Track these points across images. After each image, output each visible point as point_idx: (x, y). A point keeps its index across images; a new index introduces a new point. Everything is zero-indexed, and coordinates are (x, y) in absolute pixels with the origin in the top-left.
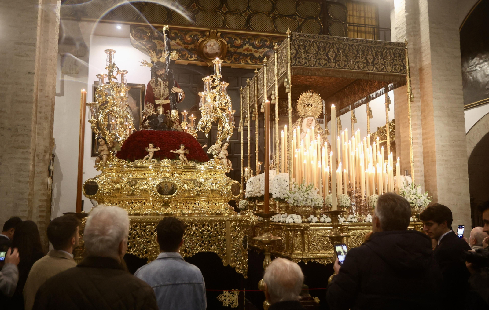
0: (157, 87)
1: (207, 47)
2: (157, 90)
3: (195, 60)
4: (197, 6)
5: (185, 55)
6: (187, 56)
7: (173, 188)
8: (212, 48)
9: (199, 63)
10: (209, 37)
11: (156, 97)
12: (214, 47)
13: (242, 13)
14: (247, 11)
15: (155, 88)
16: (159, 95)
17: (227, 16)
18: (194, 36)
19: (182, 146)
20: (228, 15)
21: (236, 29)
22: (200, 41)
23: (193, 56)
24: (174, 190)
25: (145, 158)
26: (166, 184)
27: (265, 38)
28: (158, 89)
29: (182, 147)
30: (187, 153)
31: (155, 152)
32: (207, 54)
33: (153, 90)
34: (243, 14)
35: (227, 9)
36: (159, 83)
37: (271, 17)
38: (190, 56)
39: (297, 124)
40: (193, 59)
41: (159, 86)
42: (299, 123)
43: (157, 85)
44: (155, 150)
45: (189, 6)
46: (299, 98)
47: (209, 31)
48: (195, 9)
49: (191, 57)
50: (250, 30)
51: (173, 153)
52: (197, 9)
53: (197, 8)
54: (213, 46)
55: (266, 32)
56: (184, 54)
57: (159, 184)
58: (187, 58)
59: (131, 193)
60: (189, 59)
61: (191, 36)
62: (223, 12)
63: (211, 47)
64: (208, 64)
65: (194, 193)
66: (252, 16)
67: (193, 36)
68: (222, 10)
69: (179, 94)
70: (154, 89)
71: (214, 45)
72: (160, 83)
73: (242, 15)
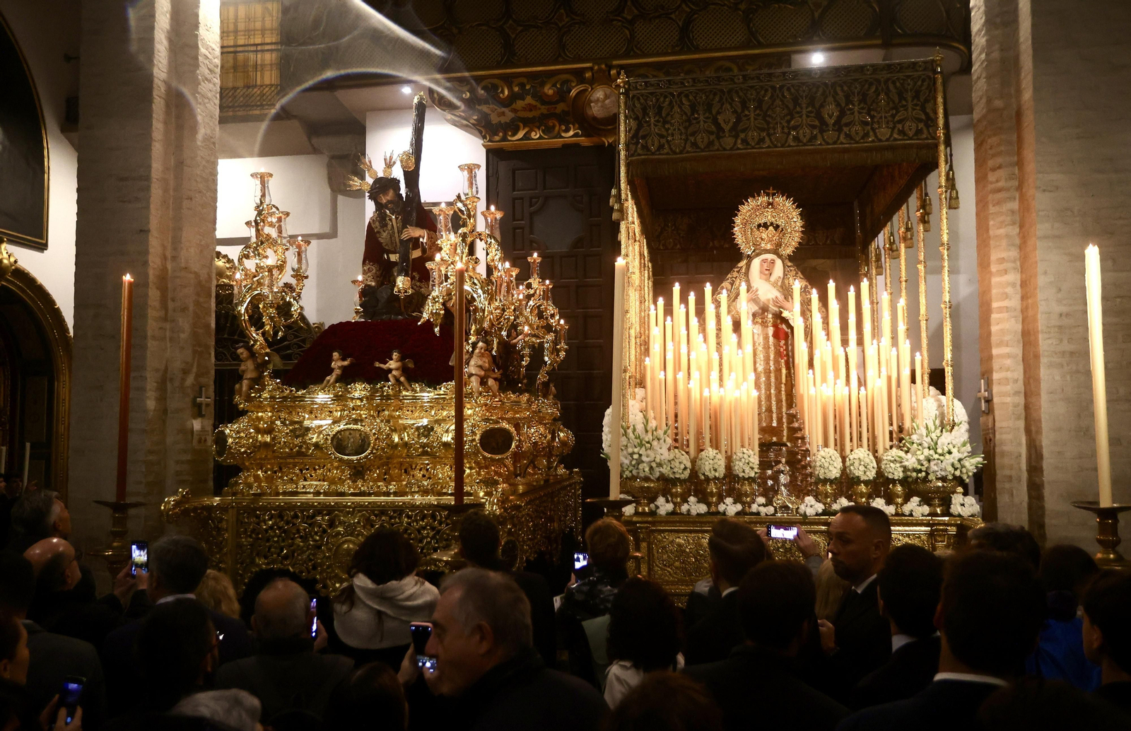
0: (385, 229)
1: (592, 104)
2: (385, 235)
3: (575, 135)
4: (567, 17)
5: (554, 127)
6: (557, 128)
7: (363, 440)
8: (602, 107)
9: (584, 141)
10: (592, 82)
11: (387, 248)
12: (607, 101)
13: (671, 13)
14: (684, 6)
15: (381, 231)
16: (392, 243)
17: (636, 25)
18: (562, 84)
19: (395, 354)
20: (638, 23)
21: (658, 55)
22: (573, 93)
23: (571, 126)
24: (366, 447)
25: (325, 382)
26: (350, 434)
27: (728, 64)
28: (387, 232)
29: (395, 355)
30: (411, 365)
31: (344, 368)
32: (595, 118)
33: (378, 235)
34: (673, 16)
35: (636, 11)
36: (387, 219)
37: (740, 9)
38: (564, 128)
39: (738, 272)
40: (571, 133)
41: (389, 227)
42: (743, 271)
43: (384, 225)
44: (346, 363)
45: (551, 19)
46: (739, 211)
47: (591, 69)
48: (563, 23)
49: (567, 130)
50: (689, 51)
51: (379, 368)
52: (568, 22)
53: (567, 20)
54: (604, 101)
55: (729, 49)
56: (551, 124)
57: (336, 433)
58: (559, 133)
59: (297, 451)
60: (563, 135)
61: (554, 85)
62: (626, 19)
63: (600, 104)
64: (604, 139)
65: (416, 450)
66: (696, 16)
67: (558, 86)
68: (625, 16)
69: (421, 240)
70: (379, 232)
71: (607, 97)
72: (391, 220)
73: (671, 18)
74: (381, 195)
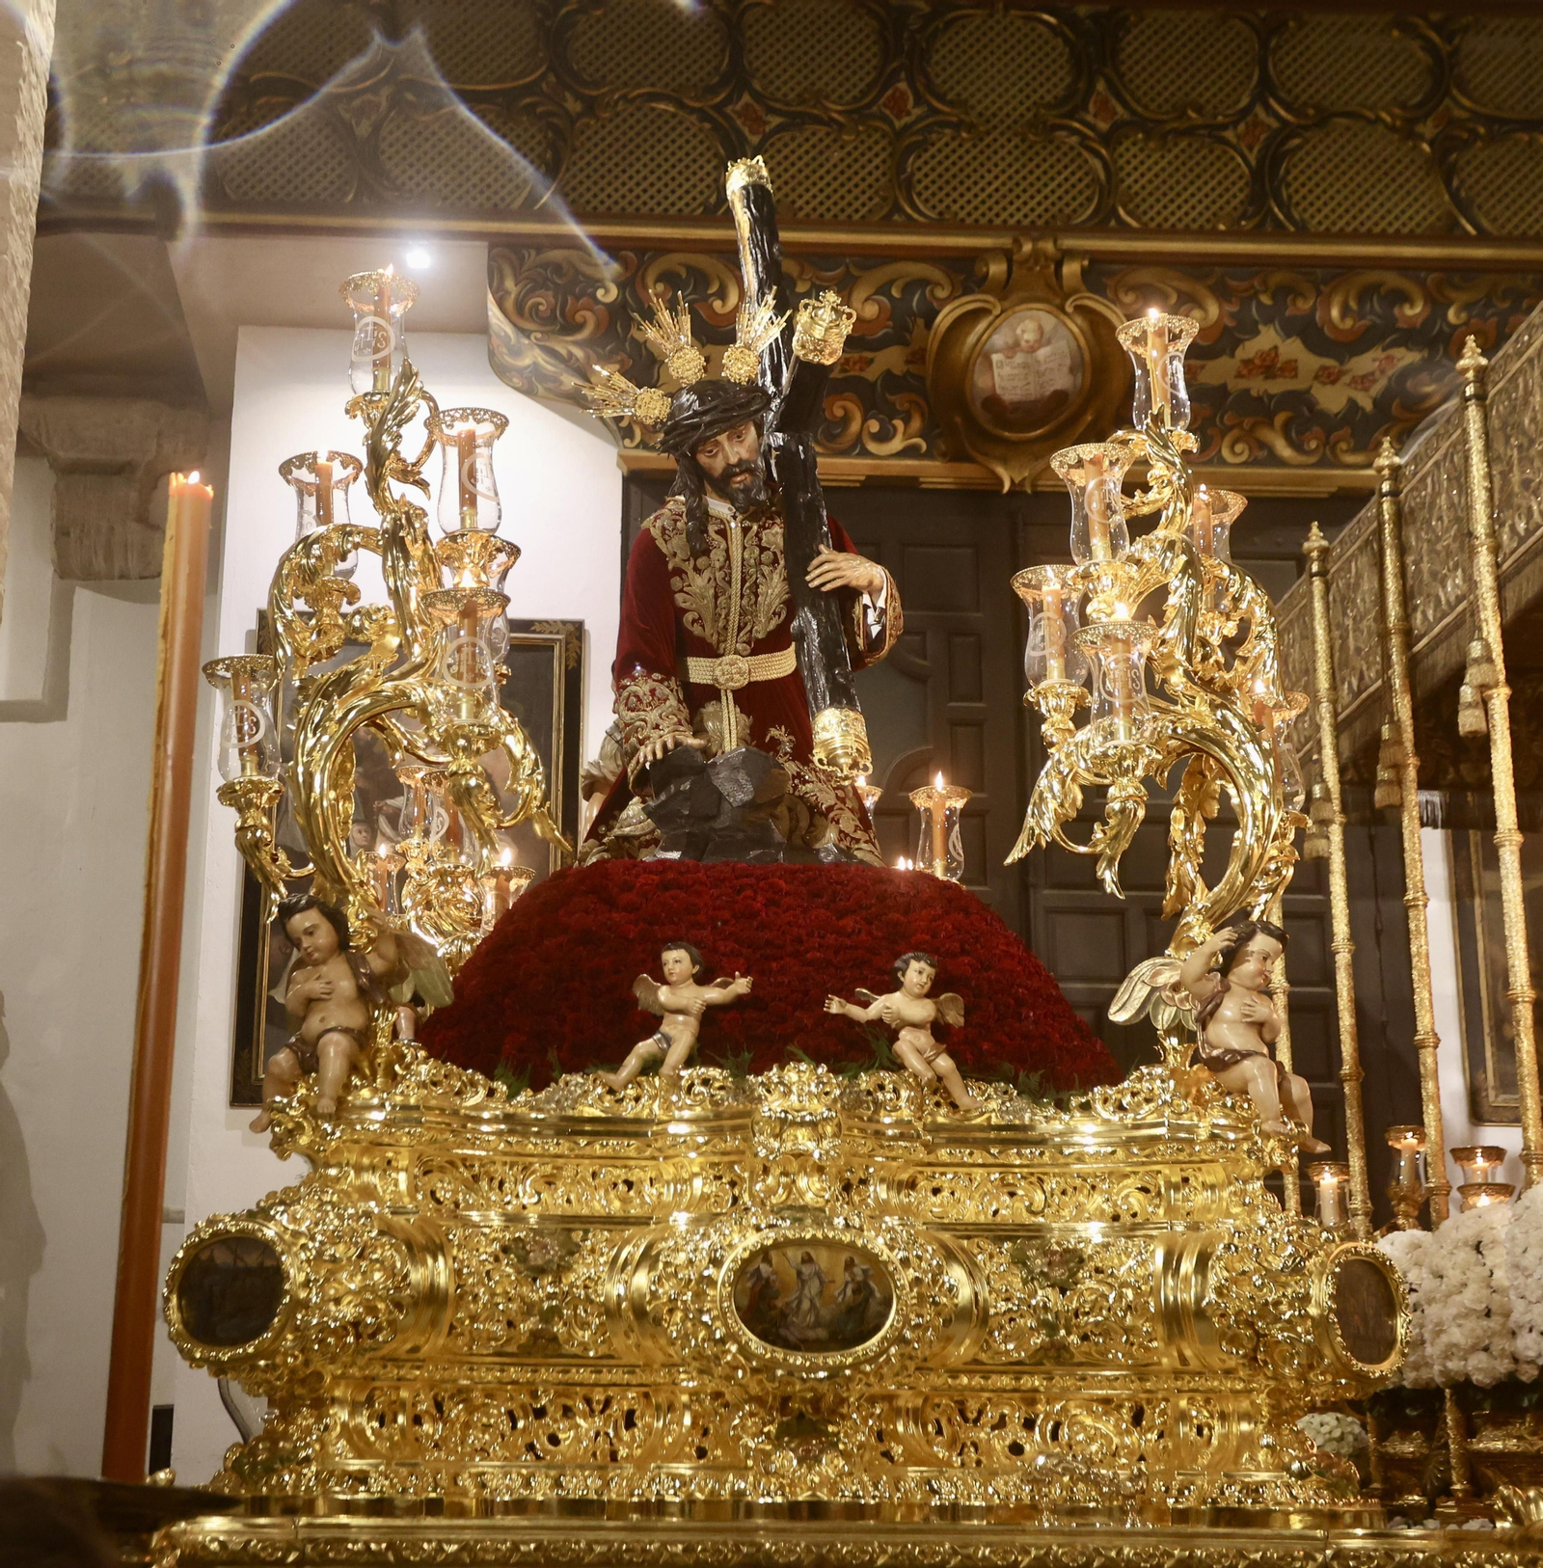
0: (702, 561)
1: (995, 357)
2: (699, 582)
3: (909, 452)
4: (917, 104)
5: (846, 420)
6: (855, 427)
7: (862, 1288)
8: (1025, 366)
9: (935, 472)
10: (1004, 290)
11: (697, 630)
12: (1042, 353)
13: (1224, 127)
14: (1259, 110)
15: (689, 567)
16: (716, 617)
17: (1121, 149)
18: (909, 288)
19: (914, 965)
20: (1127, 143)
21: (1187, 233)
22: (944, 318)
23: (898, 423)
24: (874, 1307)
25: (632, 1062)
26: (808, 1260)
27: (1392, 280)
28: (707, 574)
29: (917, 972)
30: (955, 1018)
31: (711, 1016)
32: (993, 402)
33: (676, 582)
34: (1229, 135)
35: (1120, 109)
36: (712, 529)
37: (1421, 138)
38: (874, 426)
40: (897, 444)
41: (717, 556)
43: (699, 548)
44: (714, 994)
45: (869, 106)
47: (1008, 255)
48: (906, 120)
49: (883, 437)
50: (1279, 233)
51: (844, 1019)
52: (920, 119)
53: (917, 112)
54: (1032, 350)
55: (1398, 238)
56: (839, 413)
57: (754, 1255)
58: (859, 439)
59: (535, 1335)
60: (872, 447)
61: (884, 290)
62: (1092, 127)
63: (1019, 358)
64: (1001, 471)
65: (1019, 1336)
66: (1296, 141)
67: (895, 293)
68: (1089, 118)
69: (866, 599)
70: (679, 572)
71: (1043, 340)
72: (723, 533)
73: (1226, 142)
74: (723, 438)
